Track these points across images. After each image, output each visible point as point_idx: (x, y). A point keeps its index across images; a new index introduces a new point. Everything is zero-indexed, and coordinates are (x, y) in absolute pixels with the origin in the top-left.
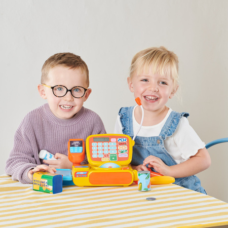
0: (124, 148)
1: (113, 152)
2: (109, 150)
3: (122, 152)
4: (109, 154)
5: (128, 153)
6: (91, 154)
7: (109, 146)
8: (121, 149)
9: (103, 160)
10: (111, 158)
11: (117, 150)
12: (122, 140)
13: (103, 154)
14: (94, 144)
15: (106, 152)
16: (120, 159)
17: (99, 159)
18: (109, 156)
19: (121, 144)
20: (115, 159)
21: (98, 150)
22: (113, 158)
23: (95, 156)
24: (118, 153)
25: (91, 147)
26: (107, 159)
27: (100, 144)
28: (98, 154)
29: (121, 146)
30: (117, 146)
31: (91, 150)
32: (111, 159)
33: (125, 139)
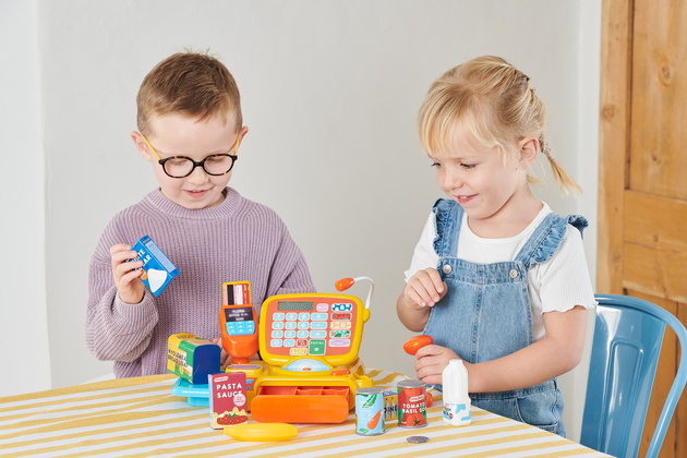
0: (343, 325)
1: (318, 334)
2: (309, 330)
3: (339, 335)
4: (309, 338)
5: (352, 339)
6: (269, 338)
7: (310, 321)
8: (337, 328)
9: (292, 352)
10: (312, 347)
11: (328, 330)
12: (342, 307)
13: (296, 338)
14: (278, 316)
15: (302, 335)
16: (332, 352)
17: (284, 351)
18: (309, 342)
19: (338, 317)
20: (321, 351)
21: (284, 330)
22: (317, 349)
23: (275, 344)
24: (328, 338)
25: (270, 321)
26: (302, 351)
27: (291, 316)
28: (283, 339)
29: (337, 322)
30: (329, 321)
31: (269, 329)
32: (312, 352)
33: (347, 305)
